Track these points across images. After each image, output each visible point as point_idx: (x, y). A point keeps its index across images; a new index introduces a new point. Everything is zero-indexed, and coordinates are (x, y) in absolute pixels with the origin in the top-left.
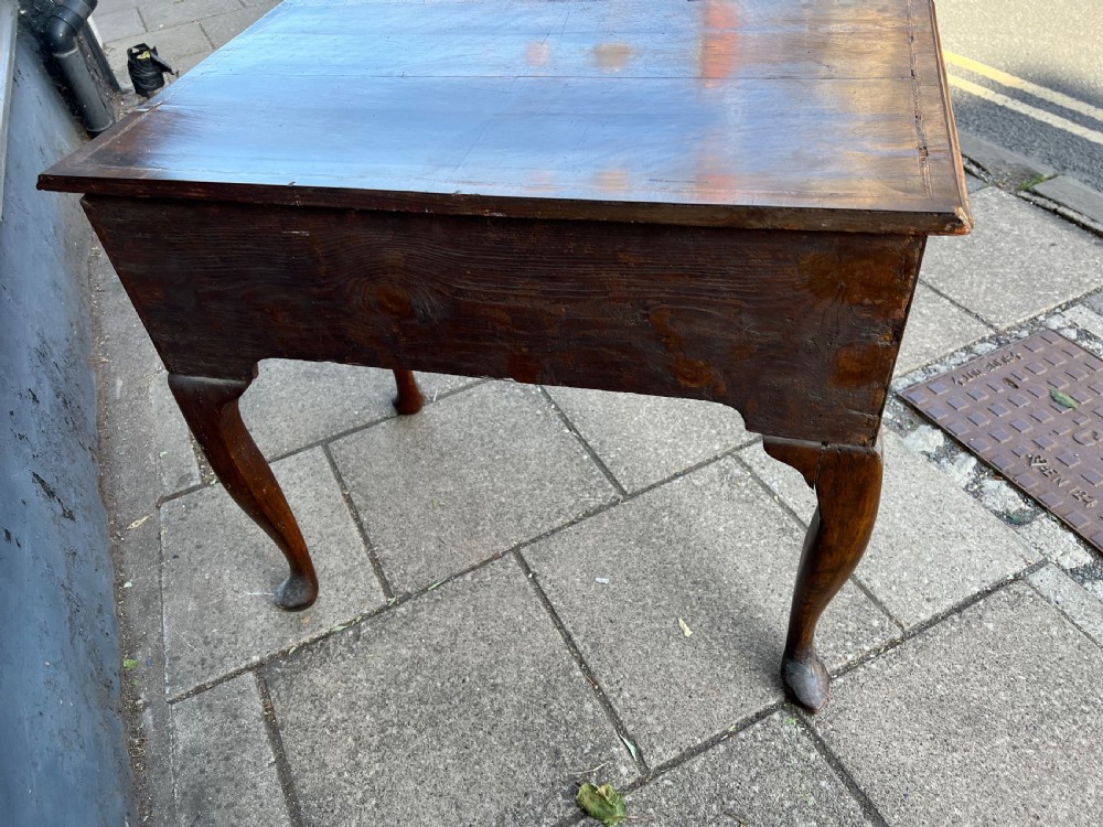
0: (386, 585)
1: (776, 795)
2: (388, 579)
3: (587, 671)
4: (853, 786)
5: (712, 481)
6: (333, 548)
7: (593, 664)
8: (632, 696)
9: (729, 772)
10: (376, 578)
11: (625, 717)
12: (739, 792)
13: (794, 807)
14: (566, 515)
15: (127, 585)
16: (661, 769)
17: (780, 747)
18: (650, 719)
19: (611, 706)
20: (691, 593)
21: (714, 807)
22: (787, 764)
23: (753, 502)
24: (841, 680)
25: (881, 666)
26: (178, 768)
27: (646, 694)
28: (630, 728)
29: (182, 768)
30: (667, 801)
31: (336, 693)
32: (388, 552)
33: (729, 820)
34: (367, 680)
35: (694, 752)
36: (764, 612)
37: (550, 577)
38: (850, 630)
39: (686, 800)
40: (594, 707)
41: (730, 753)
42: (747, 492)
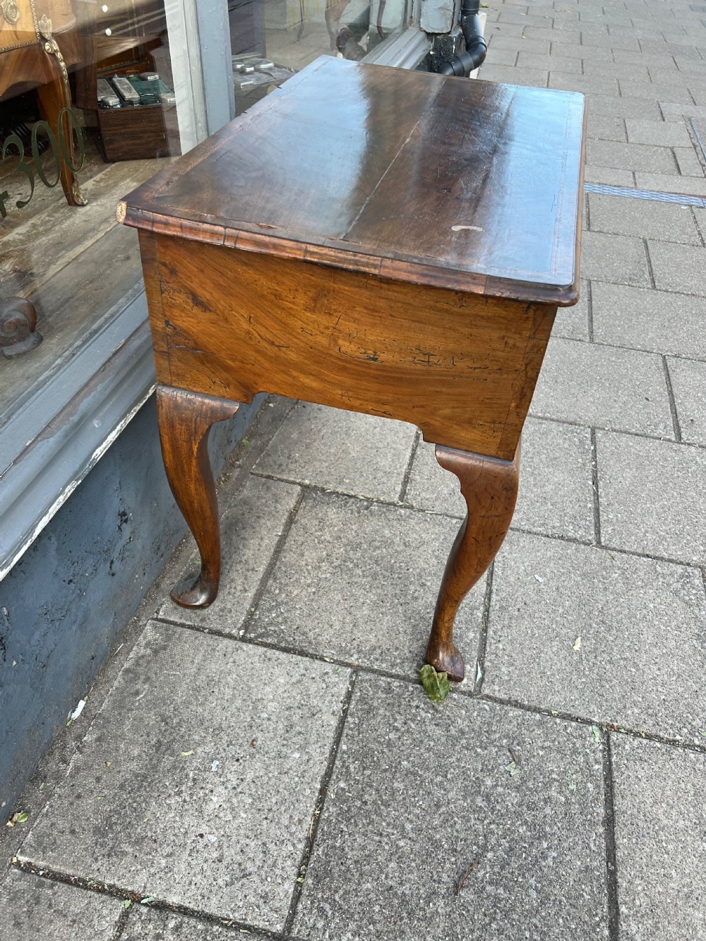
0: (403, 493)
1: (551, 766)
2: (407, 491)
3: (486, 618)
4: (609, 802)
5: (672, 575)
6: (389, 456)
7: (492, 617)
8: (504, 649)
9: (532, 732)
10: (400, 486)
11: (488, 657)
12: (528, 746)
13: (558, 781)
14: (547, 529)
15: (271, 405)
16: (488, 697)
17: (578, 746)
18: (504, 669)
19: (485, 645)
20: (594, 625)
21: (505, 741)
22: (574, 757)
23: (690, 606)
24: (658, 745)
25: (698, 760)
26: (233, 505)
27: (513, 655)
28: (487, 664)
29: (235, 506)
30: (478, 715)
31: (335, 526)
32: (418, 477)
33: (508, 754)
34: (356, 532)
35: (517, 705)
36: (638, 670)
37: (506, 554)
38: (694, 723)
39: (490, 724)
40: (475, 637)
41: (541, 724)
42: (693, 597)
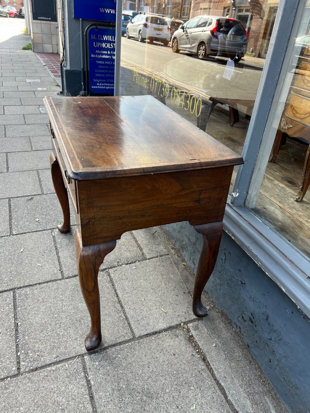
0: (109, 275)
1: (27, 223)
7: (54, 248)
8: (47, 241)
9: (34, 228)
12: (34, 225)
16: (49, 230)
18: (46, 236)
19: (54, 240)
21: (41, 224)
22: (21, 227)
27: (44, 240)
28: (51, 236)
30: (51, 225)
35: (40, 231)
37: (55, 269)
40: (58, 240)
